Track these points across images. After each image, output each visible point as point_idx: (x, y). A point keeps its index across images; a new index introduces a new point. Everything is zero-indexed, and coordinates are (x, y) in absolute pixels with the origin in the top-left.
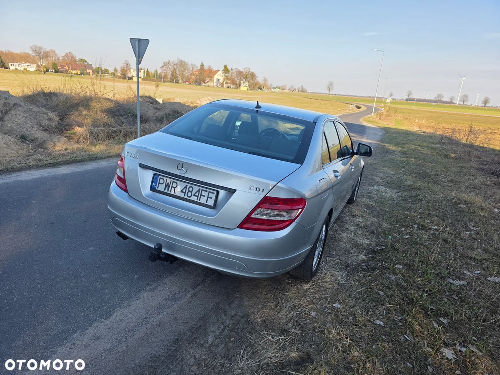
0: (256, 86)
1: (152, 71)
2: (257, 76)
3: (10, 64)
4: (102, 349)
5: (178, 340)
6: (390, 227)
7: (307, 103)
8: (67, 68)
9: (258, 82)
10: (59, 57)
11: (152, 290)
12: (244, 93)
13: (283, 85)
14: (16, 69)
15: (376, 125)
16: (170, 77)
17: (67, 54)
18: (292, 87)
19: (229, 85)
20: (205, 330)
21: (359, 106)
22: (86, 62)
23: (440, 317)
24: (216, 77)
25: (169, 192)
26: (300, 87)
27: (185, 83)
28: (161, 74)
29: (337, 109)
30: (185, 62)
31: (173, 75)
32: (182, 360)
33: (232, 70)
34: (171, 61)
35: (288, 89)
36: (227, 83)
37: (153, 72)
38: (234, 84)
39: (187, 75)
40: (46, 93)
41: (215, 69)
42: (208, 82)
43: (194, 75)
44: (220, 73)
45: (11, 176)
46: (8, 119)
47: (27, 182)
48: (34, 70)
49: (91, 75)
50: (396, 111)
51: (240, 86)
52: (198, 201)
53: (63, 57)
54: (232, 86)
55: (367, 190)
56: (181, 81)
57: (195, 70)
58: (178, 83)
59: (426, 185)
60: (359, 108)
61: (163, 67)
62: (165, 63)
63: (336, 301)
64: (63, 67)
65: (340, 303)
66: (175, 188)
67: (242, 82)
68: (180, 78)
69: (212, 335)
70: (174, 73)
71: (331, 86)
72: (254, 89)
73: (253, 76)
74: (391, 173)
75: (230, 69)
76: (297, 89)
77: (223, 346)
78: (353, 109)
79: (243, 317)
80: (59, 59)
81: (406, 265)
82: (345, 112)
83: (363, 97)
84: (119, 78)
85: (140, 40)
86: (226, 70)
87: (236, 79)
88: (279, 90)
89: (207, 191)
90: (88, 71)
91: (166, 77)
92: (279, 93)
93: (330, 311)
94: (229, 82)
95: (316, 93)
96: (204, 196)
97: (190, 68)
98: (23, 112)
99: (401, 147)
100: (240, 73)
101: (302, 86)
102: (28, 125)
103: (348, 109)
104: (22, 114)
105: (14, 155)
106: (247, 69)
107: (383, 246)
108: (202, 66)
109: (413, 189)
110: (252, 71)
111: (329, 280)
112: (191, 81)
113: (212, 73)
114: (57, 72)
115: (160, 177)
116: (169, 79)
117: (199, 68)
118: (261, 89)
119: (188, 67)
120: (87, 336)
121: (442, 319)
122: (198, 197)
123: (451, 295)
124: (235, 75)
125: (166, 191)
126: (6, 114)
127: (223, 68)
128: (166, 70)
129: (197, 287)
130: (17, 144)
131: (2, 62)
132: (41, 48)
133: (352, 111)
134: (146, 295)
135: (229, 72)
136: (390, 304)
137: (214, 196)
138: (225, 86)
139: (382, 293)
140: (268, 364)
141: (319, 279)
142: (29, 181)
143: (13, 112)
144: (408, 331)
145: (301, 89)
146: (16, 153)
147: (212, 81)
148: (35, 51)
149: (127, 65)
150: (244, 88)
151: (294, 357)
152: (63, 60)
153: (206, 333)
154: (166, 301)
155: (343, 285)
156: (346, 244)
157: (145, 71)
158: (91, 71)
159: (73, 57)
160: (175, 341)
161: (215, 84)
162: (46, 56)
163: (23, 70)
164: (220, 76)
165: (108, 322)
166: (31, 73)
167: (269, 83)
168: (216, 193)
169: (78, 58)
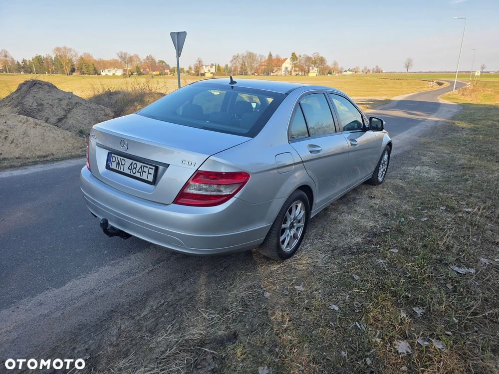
0: (326, 71)
1: (223, 65)
2: (326, 60)
3: (101, 70)
4: (39, 314)
5: (113, 311)
6: (411, 209)
7: (379, 84)
8: (148, 70)
9: (327, 66)
10: (141, 60)
11: (113, 265)
12: (313, 79)
13: (355, 67)
14: (107, 75)
15: (455, 101)
16: (239, 70)
17: (147, 57)
18: (366, 68)
19: (297, 72)
20: (144, 304)
21: (441, 82)
22: (164, 63)
23: (415, 306)
24: (284, 66)
25: (119, 170)
26: (375, 68)
27: (254, 74)
28: (231, 68)
29: (413, 87)
30: (253, 54)
31: (242, 68)
32: (106, 330)
33: (300, 56)
34: (240, 54)
35: (361, 70)
36: (295, 71)
37: (224, 67)
38: (302, 71)
39: (255, 66)
40: (113, 92)
41: (283, 58)
42: (276, 71)
43: (262, 66)
44: (288, 61)
45: (53, 165)
46: (70, 116)
47: (62, 169)
48: (121, 74)
49: (169, 75)
50: (485, 85)
51: (309, 72)
52: (141, 177)
53: (144, 60)
54: (300, 73)
55: (405, 170)
56: (249, 73)
57: (263, 60)
58: (247, 75)
59: (483, 163)
60: (440, 84)
61: (232, 60)
62: (234, 56)
63: (300, 283)
64: (144, 69)
65: (304, 286)
66: (123, 165)
67: (311, 68)
68: (248, 69)
69: (148, 308)
70: (243, 65)
71: (409, 63)
72: (323, 74)
73: (322, 60)
74: (445, 151)
75: (297, 55)
76: (371, 69)
77: (154, 320)
78: (433, 86)
79: (188, 294)
80: (141, 62)
81: (403, 249)
82: (422, 89)
83: (448, 72)
84: (194, 75)
85: (178, 33)
86: (294, 57)
87: (304, 66)
88: (351, 73)
89: (147, 167)
90: (166, 71)
91: (235, 70)
92: (351, 75)
93: (287, 293)
94: (297, 69)
95: (393, 73)
96: (145, 172)
97: (258, 59)
98: (82, 109)
99: (474, 124)
100: (308, 59)
101: (377, 66)
102: (87, 121)
103: (426, 86)
104: (81, 111)
105: (70, 148)
106: (316, 54)
107: (388, 228)
108: (270, 55)
109: (464, 168)
110: (320, 55)
111: (304, 262)
112: (260, 71)
113: (279, 62)
114: (140, 74)
115: (113, 155)
116: (239, 72)
117: (267, 58)
118: (330, 73)
119: (257, 58)
120: (32, 302)
121: (416, 309)
122: (140, 173)
123: (445, 284)
124: (303, 62)
125: (117, 169)
126: (68, 112)
127: (291, 56)
128: (235, 64)
129: (159, 263)
130: (73, 138)
131: (95, 69)
132: (126, 54)
133: (430, 88)
134: (106, 268)
135: (297, 59)
136: (359, 289)
137: (152, 172)
138: (294, 73)
139: (357, 277)
140: (187, 341)
141: (294, 261)
142: (65, 169)
143: (74, 110)
144: (363, 318)
145: (375, 70)
146: (72, 146)
147: (280, 70)
148: (121, 57)
149: (200, 62)
150: (313, 73)
151: (219, 336)
152: (144, 63)
153: (144, 306)
154: (122, 274)
155: (319, 268)
156: (346, 226)
157: (216, 67)
158: (169, 71)
159: (152, 60)
160: (109, 311)
161: (283, 73)
162: (131, 60)
163: (112, 75)
164: (288, 64)
165: (57, 291)
166: (118, 77)
167: (340, 66)
168: (154, 168)
169: (157, 60)
